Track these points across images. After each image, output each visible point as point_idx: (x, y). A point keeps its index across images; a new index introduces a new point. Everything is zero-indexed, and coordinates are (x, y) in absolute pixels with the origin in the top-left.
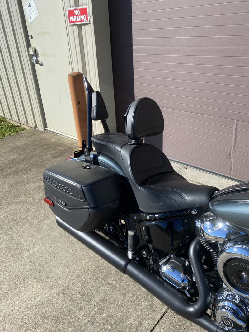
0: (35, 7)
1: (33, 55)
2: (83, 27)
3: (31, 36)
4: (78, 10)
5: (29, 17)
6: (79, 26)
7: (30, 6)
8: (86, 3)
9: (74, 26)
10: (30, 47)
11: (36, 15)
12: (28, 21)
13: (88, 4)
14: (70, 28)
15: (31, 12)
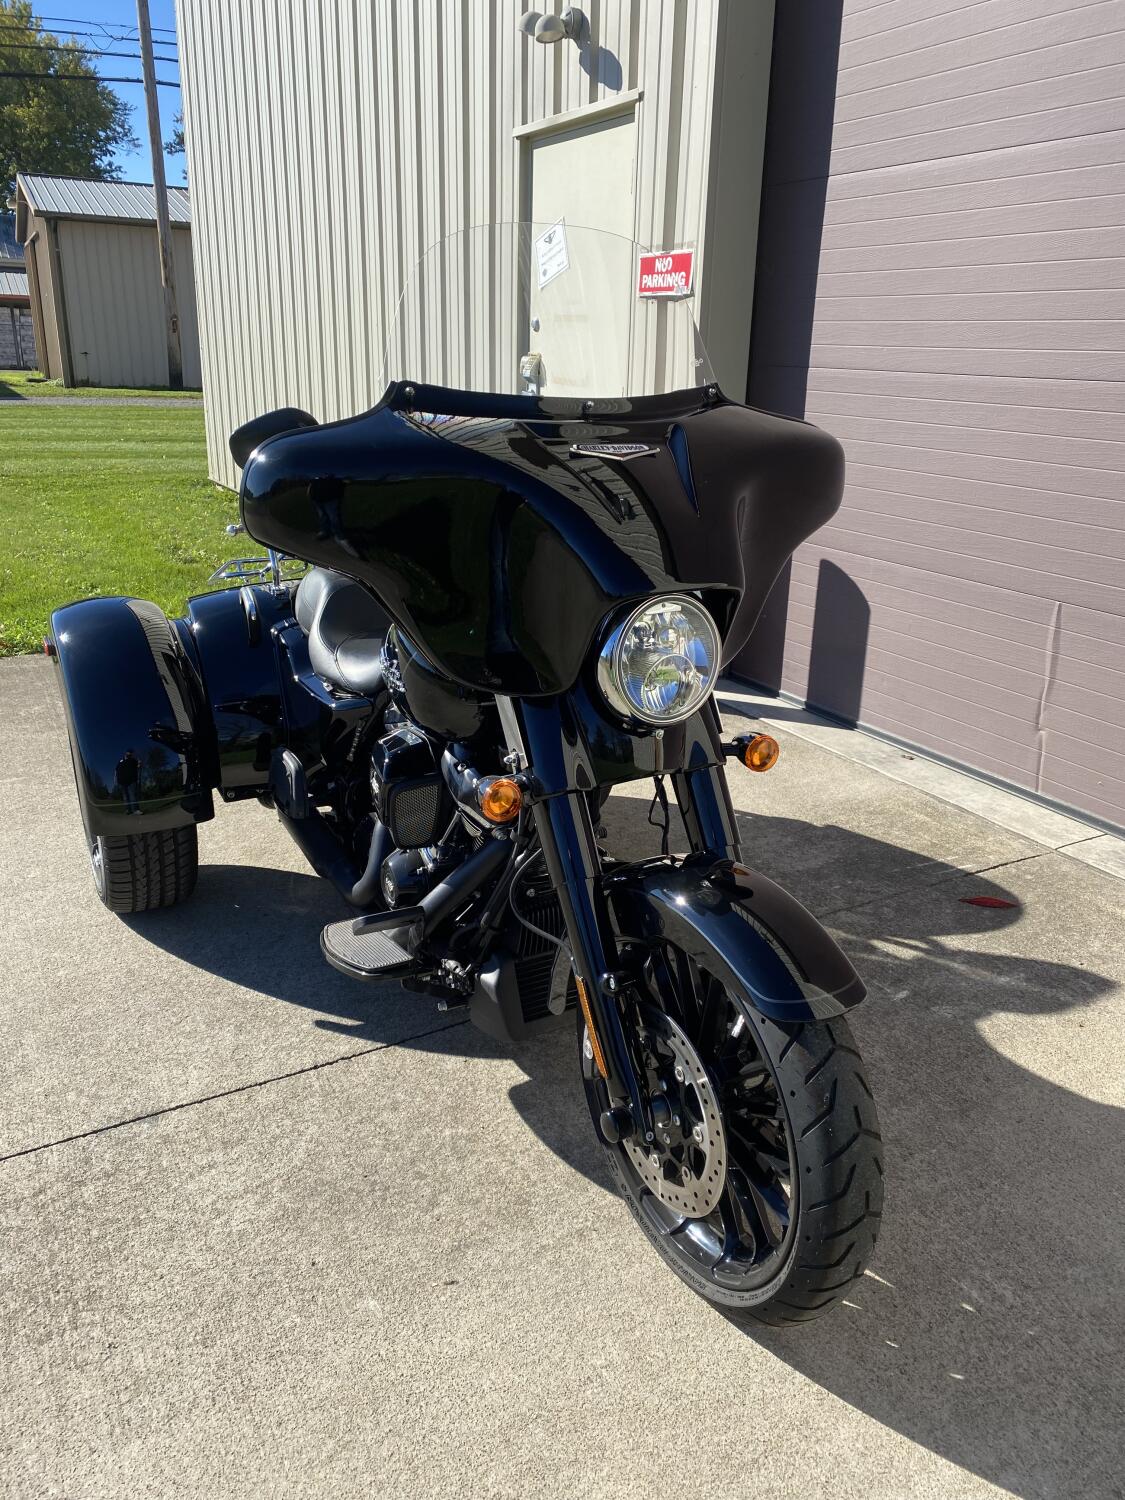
0: (563, 245)
1: (529, 380)
2: (670, 304)
3: (537, 322)
4: (670, 259)
5: (542, 271)
6: (663, 302)
7: (550, 241)
8: (692, 242)
9: (650, 301)
10: (526, 354)
11: (562, 266)
12: (537, 281)
13: (695, 243)
14: (640, 306)
15: (550, 255)
